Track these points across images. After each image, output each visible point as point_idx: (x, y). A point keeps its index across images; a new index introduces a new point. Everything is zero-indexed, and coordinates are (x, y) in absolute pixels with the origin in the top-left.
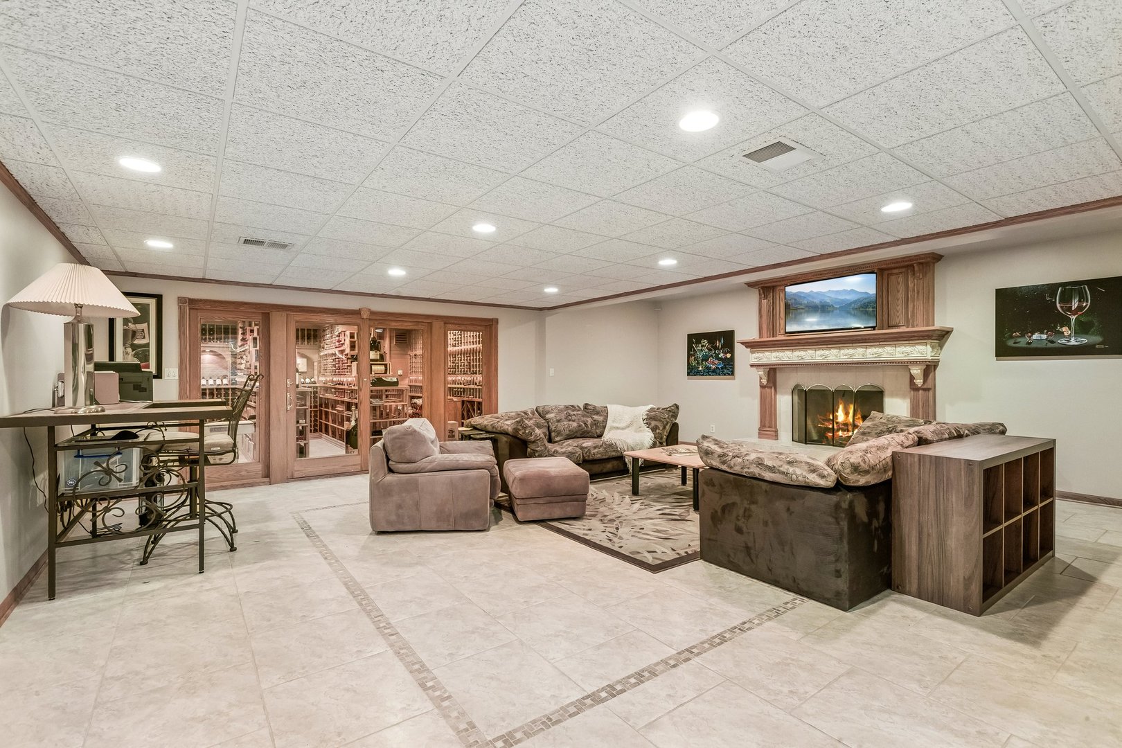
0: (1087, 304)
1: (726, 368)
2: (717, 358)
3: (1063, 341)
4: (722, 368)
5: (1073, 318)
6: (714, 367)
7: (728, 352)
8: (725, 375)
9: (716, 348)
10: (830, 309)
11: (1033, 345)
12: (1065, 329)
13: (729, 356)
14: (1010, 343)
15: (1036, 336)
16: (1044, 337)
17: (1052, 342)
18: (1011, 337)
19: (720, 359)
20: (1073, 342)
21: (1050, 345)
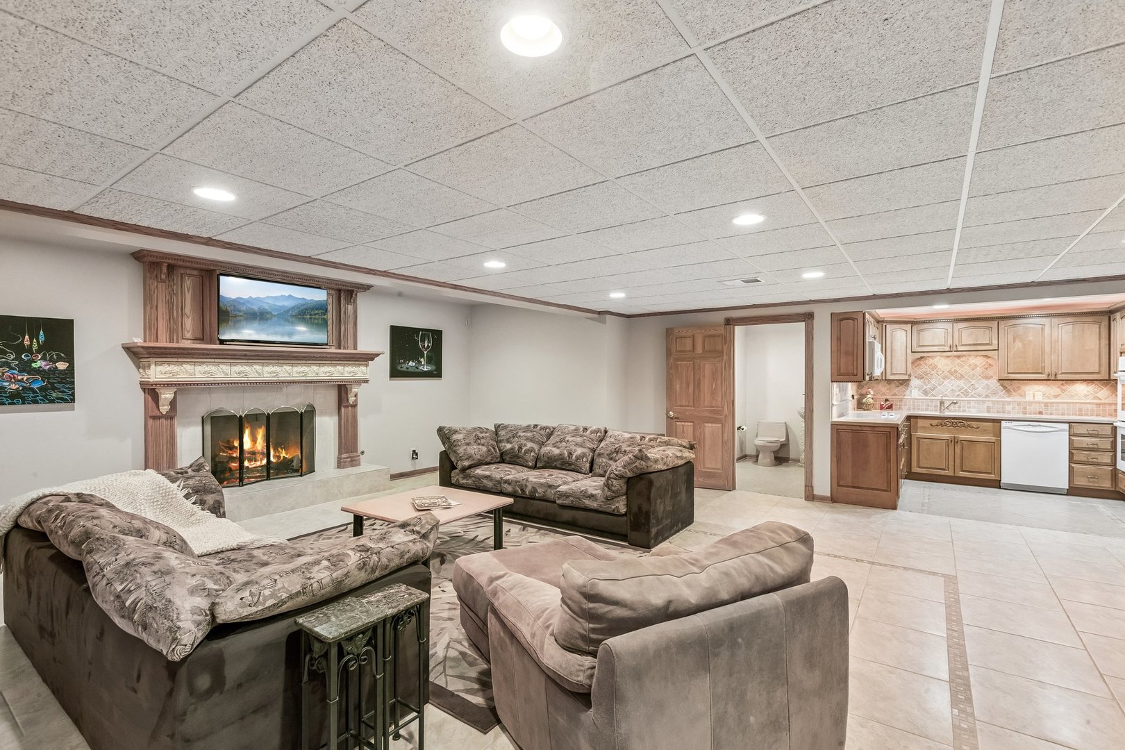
0: (430, 345)
1: (54, 389)
2: (25, 367)
3: (421, 368)
4: (41, 389)
5: (425, 352)
6: (14, 387)
7: (60, 359)
8: (52, 401)
9: (20, 349)
10: (268, 316)
11: (409, 370)
12: (422, 360)
13: (62, 366)
14: (399, 368)
15: (411, 364)
16: (414, 364)
17: (417, 368)
18: (399, 363)
19: (39, 371)
20: (425, 369)
21: (417, 370)
